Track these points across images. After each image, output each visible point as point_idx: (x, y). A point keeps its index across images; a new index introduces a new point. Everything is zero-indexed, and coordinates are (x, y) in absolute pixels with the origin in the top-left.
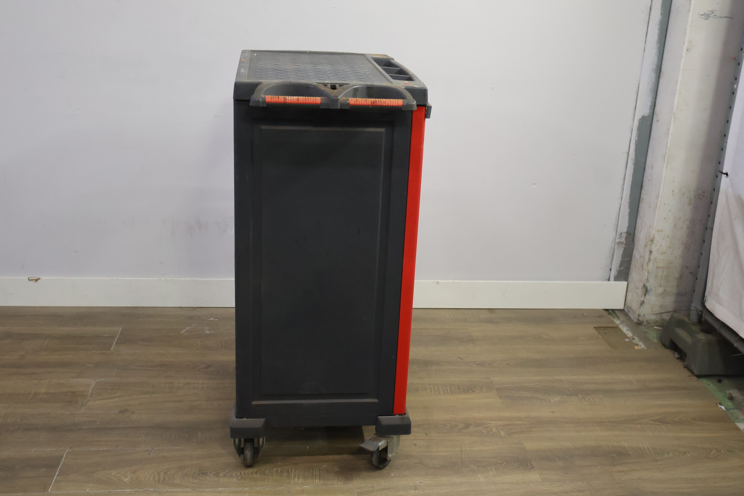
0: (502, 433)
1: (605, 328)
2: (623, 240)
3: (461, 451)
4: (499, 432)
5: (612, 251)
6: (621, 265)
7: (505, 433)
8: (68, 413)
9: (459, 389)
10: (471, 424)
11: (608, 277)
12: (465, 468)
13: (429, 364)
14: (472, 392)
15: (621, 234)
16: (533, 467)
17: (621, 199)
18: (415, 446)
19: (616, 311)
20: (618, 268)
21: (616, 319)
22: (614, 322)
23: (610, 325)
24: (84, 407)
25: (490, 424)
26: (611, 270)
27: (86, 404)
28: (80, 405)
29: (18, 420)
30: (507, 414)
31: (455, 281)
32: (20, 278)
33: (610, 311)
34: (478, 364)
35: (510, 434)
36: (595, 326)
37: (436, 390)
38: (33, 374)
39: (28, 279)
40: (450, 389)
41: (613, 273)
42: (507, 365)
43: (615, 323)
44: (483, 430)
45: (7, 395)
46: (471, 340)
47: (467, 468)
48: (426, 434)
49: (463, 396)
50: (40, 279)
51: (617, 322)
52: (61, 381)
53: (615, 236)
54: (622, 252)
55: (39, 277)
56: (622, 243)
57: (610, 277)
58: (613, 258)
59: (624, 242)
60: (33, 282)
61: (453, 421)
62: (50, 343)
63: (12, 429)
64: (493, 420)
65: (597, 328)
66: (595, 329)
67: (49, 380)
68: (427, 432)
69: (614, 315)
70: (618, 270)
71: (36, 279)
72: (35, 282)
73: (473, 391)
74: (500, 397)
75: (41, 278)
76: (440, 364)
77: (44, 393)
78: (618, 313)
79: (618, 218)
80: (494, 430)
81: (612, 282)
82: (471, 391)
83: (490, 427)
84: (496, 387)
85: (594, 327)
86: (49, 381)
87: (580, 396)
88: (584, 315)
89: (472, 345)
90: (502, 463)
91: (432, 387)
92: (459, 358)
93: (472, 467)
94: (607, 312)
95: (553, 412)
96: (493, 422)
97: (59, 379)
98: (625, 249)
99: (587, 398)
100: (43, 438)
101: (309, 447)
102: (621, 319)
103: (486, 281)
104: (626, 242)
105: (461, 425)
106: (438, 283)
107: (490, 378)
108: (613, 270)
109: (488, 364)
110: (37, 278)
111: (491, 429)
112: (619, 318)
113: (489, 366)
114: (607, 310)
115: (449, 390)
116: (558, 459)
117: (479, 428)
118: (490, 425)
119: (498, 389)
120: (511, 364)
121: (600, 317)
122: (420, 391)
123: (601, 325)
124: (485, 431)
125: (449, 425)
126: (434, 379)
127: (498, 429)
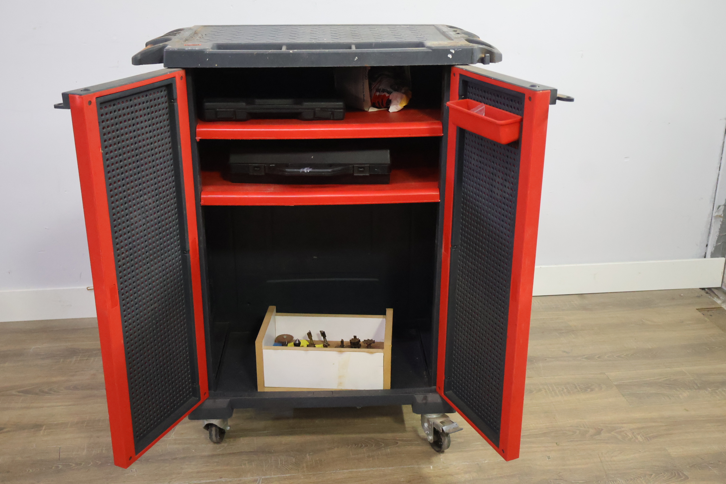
0: (639, 437)
1: (708, 309)
2: (721, 213)
3: (601, 462)
4: (635, 437)
5: (709, 226)
6: (718, 241)
7: (643, 438)
9: (576, 388)
10: (602, 430)
11: (704, 254)
12: (612, 482)
13: (534, 361)
15: (719, 206)
16: (687, 478)
17: (718, 169)
18: (548, 458)
19: (713, 289)
20: (715, 244)
21: (715, 298)
22: (715, 303)
23: (713, 306)
25: (622, 427)
26: (707, 246)
29: (104, 451)
30: (637, 415)
32: (78, 287)
33: (706, 289)
34: (588, 358)
35: (649, 439)
36: (697, 308)
37: (551, 390)
39: (87, 288)
40: (566, 388)
41: (710, 250)
42: (618, 357)
43: (718, 304)
44: (616, 435)
45: (86, 423)
46: (569, 331)
47: (614, 482)
48: (557, 443)
49: (583, 396)
51: (719, 302)
53: (712, 209)
54: (719, 226)
56: (720, 216)
57: (706, 253)
58: (709, 233)
59: (722, 215)
61: (581, 427)
63: (100, 463)
64: (625, 423)
65: (699, 310)
68: (557, 441)
69: (712, 294)
70: (715, 245)
73: (592, 390)
74: (624, 396)
76: (546, 359)
78: (716, 291)
79: (715, 190)
80: (630, 435)
81: (709, 259)
82: (589, 390)
83: (623, 431)
84: (616, 383)
85: (697, 309)
87: (710, 390)
88: (682, 296)
89: (573, 336)
90: (652, 475)
91: (546, 387)
92: (565, 352)
93: (620, 482)
94: (704, 291)
95: (687, 411)
96: (626, 425)
98: (723, 222)
99: (717, 391)
100: (136, 472)
101: (433, 467)
102: (721, 298)
103: (575, 265)
104: (723, 215)
105: (592, 431)
107: (605, 373)
108: (709, 246)
109: (598, 358)
111: (626, 434)
112: (718, 297)
113: (599, 359)
114: (703, 289)
115: (565, 390)
116: (711, 466)
117: (613, 433)
118: (623, 429)
119: (618, 386)
120: (623, 356)
121: (698, 297)
122: (535, 392)
123: (704, 307)
124: (619, 437)
125: (578, 432)
126: (545, 378)
127: (633, 433)
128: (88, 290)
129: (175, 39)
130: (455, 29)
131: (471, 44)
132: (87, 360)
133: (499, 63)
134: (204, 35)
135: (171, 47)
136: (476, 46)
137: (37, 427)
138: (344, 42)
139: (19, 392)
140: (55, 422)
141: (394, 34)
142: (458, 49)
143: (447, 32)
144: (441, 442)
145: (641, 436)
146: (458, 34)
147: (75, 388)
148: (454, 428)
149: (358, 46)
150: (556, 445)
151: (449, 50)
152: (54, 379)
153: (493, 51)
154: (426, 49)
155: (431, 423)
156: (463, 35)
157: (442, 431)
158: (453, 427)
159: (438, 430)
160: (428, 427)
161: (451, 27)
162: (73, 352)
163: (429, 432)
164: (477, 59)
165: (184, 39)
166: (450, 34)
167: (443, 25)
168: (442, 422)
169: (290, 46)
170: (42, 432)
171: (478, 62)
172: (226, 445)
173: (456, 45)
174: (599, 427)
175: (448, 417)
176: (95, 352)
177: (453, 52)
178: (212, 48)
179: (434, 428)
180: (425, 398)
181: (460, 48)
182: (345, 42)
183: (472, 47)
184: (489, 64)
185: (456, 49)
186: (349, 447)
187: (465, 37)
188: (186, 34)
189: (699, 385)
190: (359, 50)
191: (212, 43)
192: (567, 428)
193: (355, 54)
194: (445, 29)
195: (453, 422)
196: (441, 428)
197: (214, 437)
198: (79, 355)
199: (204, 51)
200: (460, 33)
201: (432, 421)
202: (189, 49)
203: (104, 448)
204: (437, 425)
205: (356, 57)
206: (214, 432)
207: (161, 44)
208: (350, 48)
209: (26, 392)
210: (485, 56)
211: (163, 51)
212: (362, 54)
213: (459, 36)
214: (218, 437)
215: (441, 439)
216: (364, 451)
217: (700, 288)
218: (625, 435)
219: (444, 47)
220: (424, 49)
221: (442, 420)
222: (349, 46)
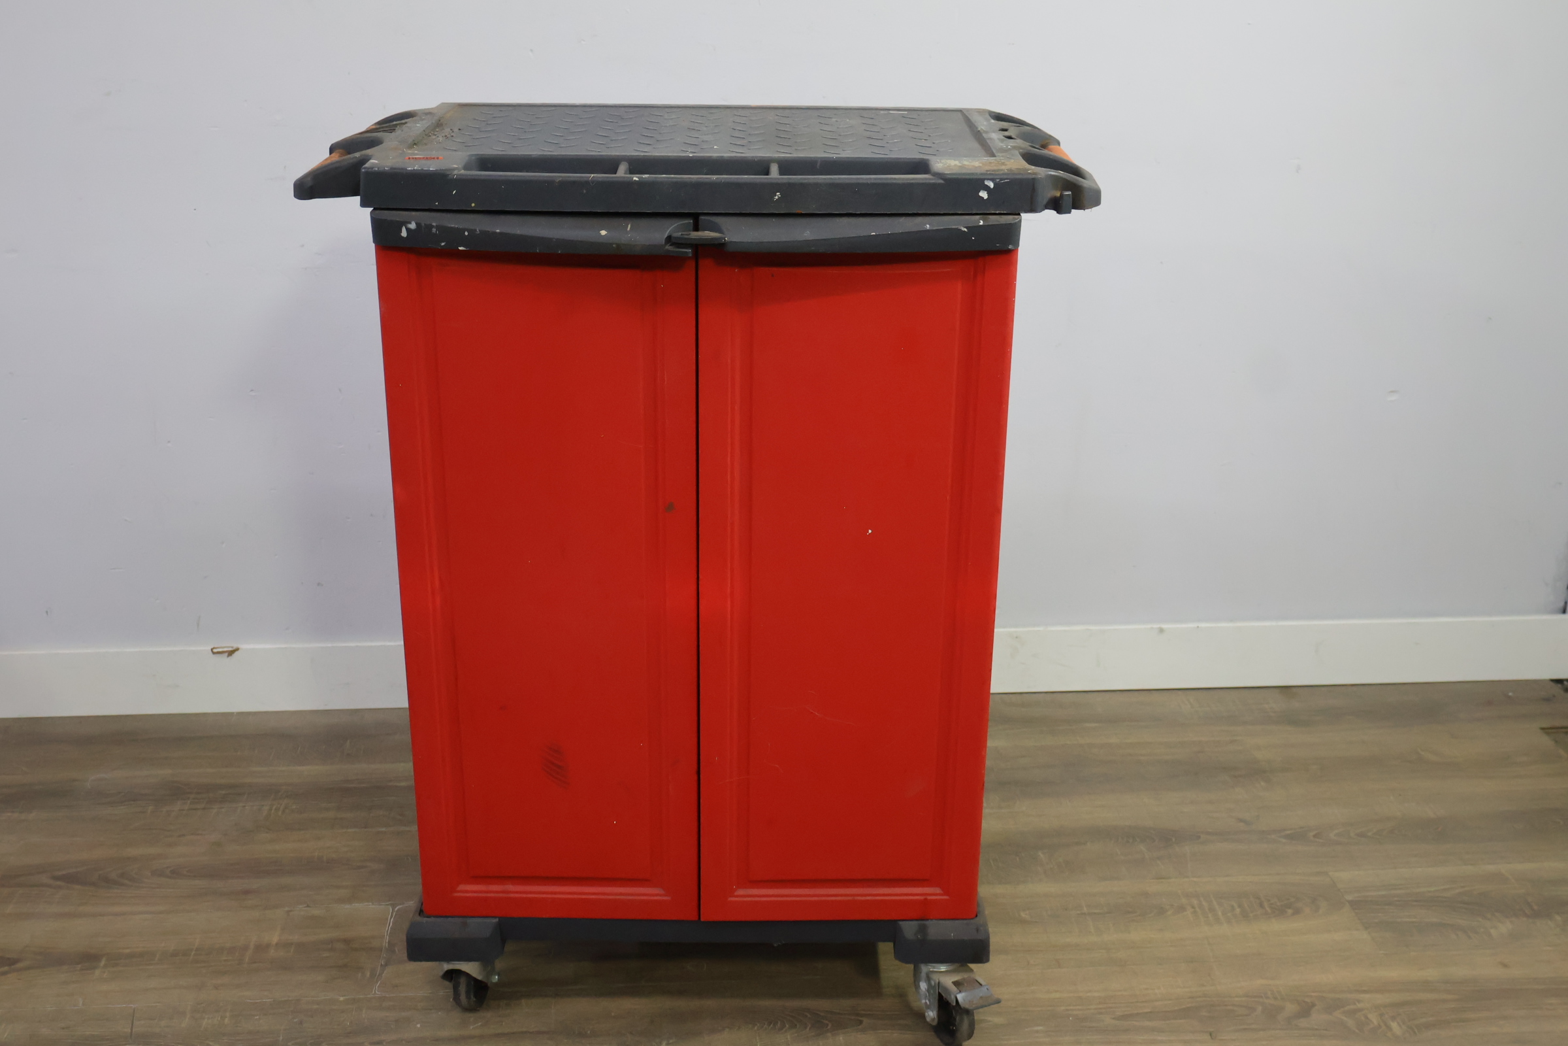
0: (1394, 1025)
1: (1566, 729)
4: (1385, 1024)
7: (1404, 1027)
8: (342, 999)
9: (1261, 905)
10: (1313, 1005)
11: (1562, 605)
13: (1174, 840)
14: (1294, 914)
24: (377, 982)
25: (1359, 1001)
27: (380, 975)
28: (368, 974)
29: (226, 1021)
30: (1393, 973)
31: (1203, 625)
32: (193, 648)
33: (1565, 683)
34: (1288, 837)
35: (1416, 1030)
36: (1544, 726)
37: (1207, 909)
38: (247, 892)
39: (212, 650)
40: (1239, 906)
42: (1360, 835)
44: (1345, 1019)
45: (193, 953)
46: (1255, 772)
48: (1211, 1035)
49: (1276, 926)
50: (237, 649)
52: (316, 912)
55: (235, 646)
57: (1564, 602)
60: (224, 659)
61: (1267, 998)
62: (274, 807)
64: (1365, 992)
65: (1547, 731)
66: (1548, 734)
67: (287, 909)
68: (1212, 1030)
71: (231, 649)
72: (228, 656)
73: (1297, 912)
74: (1365, 927)
75: (243, 646)
76: (1199, 837)
77: (277, 944)
80: (1374, 1019)
82: (1290, 911)
83: (1360, 1010)
84: (1349, 897)
85: (1543, 729)
86: (288, 912)
87: (1558, 918)
88: (1509, 698)
89: (1263, 784)
91: (1195, 902)
92: (1241, 820)
94: (1560, 685)
95: (1505, 966)
96: (1367, 996)
97: (308, 906)
103: (1274, 623)
105: (1291, 1008)
106: (1161, 630)
107: (1328, 874)
109: (1315, 836)
110: (232, 647)
111: (1367, 1018)
113: (1318, 840)
114: (1559, 682)
115: (1238, 910)
117: (1336, 1014)
118: (1359, 1006)
119: (1354, 904)
120: (1370, 834)
121: (1547, 700)
122: (1169, 913)
123: (1557, 723)
124: (1350, 1023)
125: (1260, 1008)
126: (1195, 879)
127: (1381, 1015)
128: (214, 653)
129: (391, 140)
130: (1005, 125)
131: (1033, 169)
132: (204, 809)
133: (1094, 209)
134: (456, 130)
135: (377, 164)
136: (1042, 172)
137: (87, 960)
138: (753, 157)
139: (56, 878)
140: (127, 951)
141: (868, 134)
142: (1001, 179)
143: (986, 132)
144: (954, 1025)
145: (1398, 1023)
146: (1010, 138)
147: (176, 873)
148: (981, 997)
149: (787, 166)
150: (1210, 1037)
151: (983, 180)
152: (133, 852)
153: (1080, 184)
154: (930, 179)
155: (933, 983)
156: (1019, 142)
157: (954, 1004)
158: (981, 995)
159: (948, 999)
160: (928, 990)
161: (999, 117)
162: (176, 791)
163: (929, 1001)
164: (1045, 202)
165: (410, 141)
166: (991, 139)
167: (981, 112)
168: (956, 984)
169: (638, 165)
170: (97, 972)
171: (1047, 207)
172: (488, 1015)
173: (998, 170)
174: (1307, 1000)
175: (972, 970)
176: (223, 792)
177: (991, 185)
178: (466, 168)
179: (940, 995)
180: (923, 930)
181: (1005, 177)
182: (756, 157)
183: (1033, 176)
184: (1069, 212)
185: (998, 180)
186: (756, 1028)
187: (1021, 149)
188: (415, 128)
189: (1536, 907)
190: (786, 178)
191: (469, 153)
192: (1236, 999)
193: (776, 187)
194: (983, 124)
195: (981, 985)
196: (953, 997)
197: (463, 997)
198: (189, 798)
199: (448, 173)
200: (1013, 136)
201: (936, 978)
202: (415, 168)
203: (228, 1014)
204: (946, 989)
205: (778, 194)
206: (463, 989)
207: (357, 155)
208: (767, 173)
209: (71, 879)
210: (1062, 195)
211: (360, 170)
212: (791, 186)
213: (1011, 143)
214: (473, 999)
215: (955, 1019)
216: (787, 1039)
217: (1552, 680)
218: (1363, 1018)
219: (973, 174)
220: (926, 179)
221: (956, 977)
222: (762, 167)
